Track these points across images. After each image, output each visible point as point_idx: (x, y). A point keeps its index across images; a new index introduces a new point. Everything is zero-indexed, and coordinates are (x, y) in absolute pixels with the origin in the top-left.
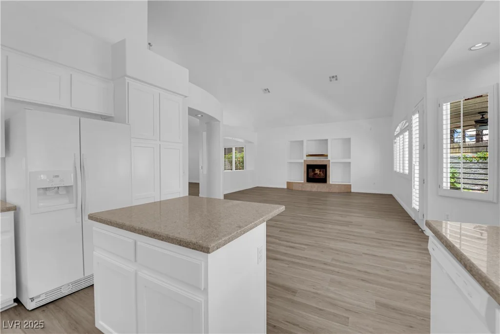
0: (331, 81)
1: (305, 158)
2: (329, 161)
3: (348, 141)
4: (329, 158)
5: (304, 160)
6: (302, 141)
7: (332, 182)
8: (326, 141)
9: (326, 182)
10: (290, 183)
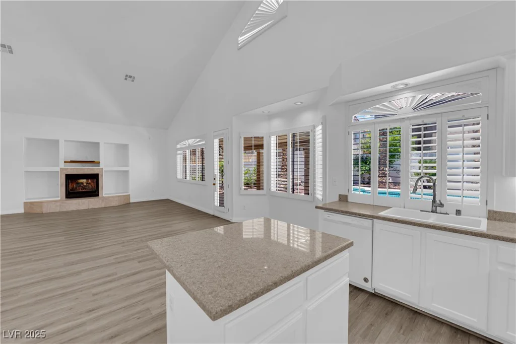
0: (126, 79)
1: (62, 165)
2: (102, 169)
3: (124, 148)
4: (102, 165)
5: (61, 168)
6: (57, 142)
7: (105, 194)
8: (97, 145)
9: (97, 195)
10: (32, 203)
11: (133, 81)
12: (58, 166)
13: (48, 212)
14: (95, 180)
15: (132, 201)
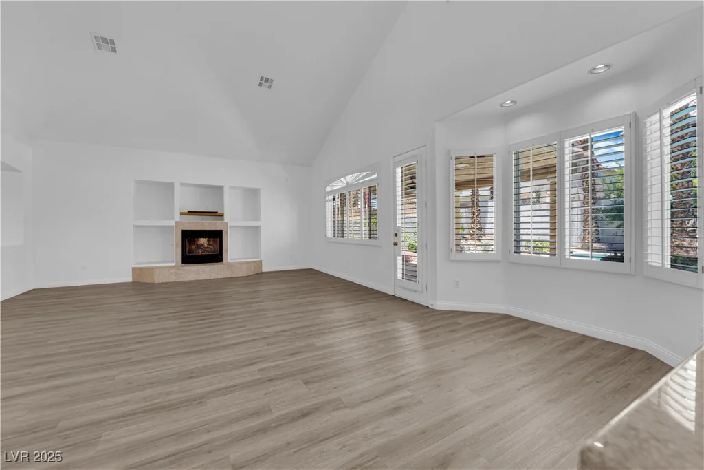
0: (260, 84)
1: (178, 218)
2: (227, 223)
3: (254, 194)
4: (226, 218)
5: (176, 222)
6: (172, 184)
7: (230, 259)
8: (220, 189)
9: (221, 260)
10: (141, 269)
11: (270, 87)
12: (173, 219)
13: (161, 282)
14: (218, 240)
15: (264, 270)
